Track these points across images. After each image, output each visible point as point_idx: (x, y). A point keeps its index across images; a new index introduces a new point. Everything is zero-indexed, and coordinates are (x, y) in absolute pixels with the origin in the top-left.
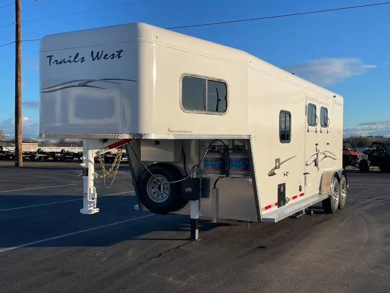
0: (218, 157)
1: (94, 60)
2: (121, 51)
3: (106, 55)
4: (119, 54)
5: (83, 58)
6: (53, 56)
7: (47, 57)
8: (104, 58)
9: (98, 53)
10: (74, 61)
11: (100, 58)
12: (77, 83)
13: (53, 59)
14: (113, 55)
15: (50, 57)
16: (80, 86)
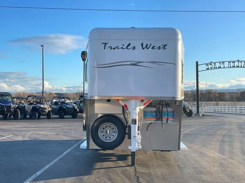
0: (154, 110)
1: (143, 49)
2: (166, 45)
3: (154, 47)
4: (164, 47)
5: (134, 47)
6: (108, 43)
7: (103, 44)
8: (152, 48)
9: (147, 45)
10: (127, 48)
11: (149, 48)
12: (129, 63)
13: (107, 46)
14: (160, 47)
15: (105, 44)
16: (131, 65)
